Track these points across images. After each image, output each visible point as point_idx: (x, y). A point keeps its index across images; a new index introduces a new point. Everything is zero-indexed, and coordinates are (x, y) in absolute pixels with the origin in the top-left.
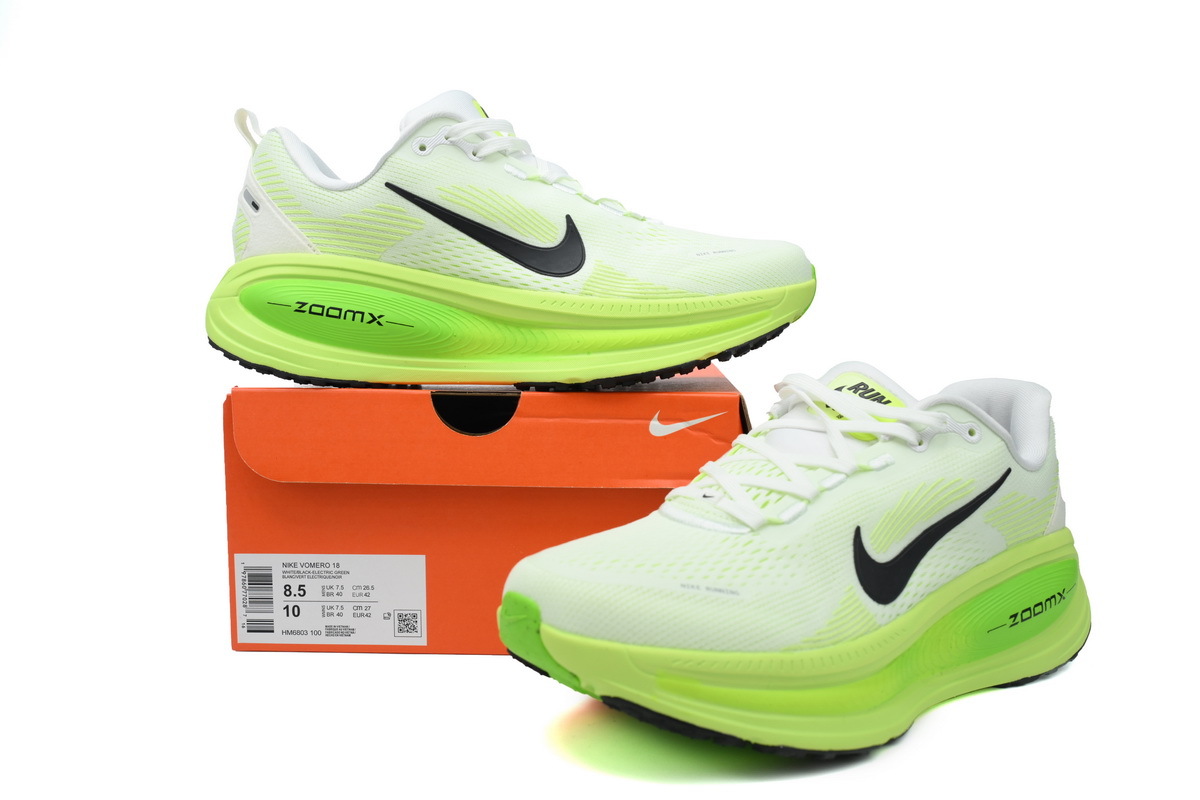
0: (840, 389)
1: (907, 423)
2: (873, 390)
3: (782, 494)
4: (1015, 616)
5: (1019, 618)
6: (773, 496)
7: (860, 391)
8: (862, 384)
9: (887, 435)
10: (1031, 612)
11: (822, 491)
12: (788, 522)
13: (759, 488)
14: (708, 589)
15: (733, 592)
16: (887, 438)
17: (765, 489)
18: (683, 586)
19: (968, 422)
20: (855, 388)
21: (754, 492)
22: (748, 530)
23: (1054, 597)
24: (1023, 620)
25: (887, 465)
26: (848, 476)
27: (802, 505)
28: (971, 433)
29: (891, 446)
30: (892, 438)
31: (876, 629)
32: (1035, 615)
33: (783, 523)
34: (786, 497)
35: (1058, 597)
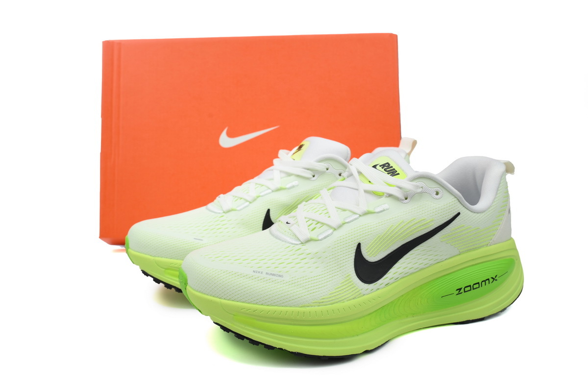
0: (375, 167)
1: (400, 188)
2: (392, 167)
3: (323, 224)
4: (460, 289)
5: (462, 291)
6: (319, 225)
7: (386, 167)
8: (388, 163)
9: (388, 194)
10: (471, 287)
11: (343, 224)
12: (321, 240)
13: (313, 220)
14: (267, 274)
15: (280, 276)
16: (387, 195)
17: (316, 221)
18: (254, 271)
19: (436, 188)
20: (383, 166)
21: (310, 222)
22: (300, 242)
23: (488, 279)
24: (465, 292)
25: (384, 210)
26: (360, 216)
27: (331, 231)
28: (437, 194)
29: (389, 199)
30: (390, 196)
31: (362, 296)
32: (473, 289)
33: (318, 240)
34: (324, 226)
35: (491, 280)
